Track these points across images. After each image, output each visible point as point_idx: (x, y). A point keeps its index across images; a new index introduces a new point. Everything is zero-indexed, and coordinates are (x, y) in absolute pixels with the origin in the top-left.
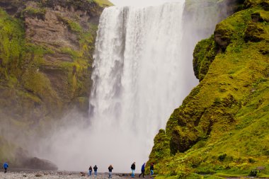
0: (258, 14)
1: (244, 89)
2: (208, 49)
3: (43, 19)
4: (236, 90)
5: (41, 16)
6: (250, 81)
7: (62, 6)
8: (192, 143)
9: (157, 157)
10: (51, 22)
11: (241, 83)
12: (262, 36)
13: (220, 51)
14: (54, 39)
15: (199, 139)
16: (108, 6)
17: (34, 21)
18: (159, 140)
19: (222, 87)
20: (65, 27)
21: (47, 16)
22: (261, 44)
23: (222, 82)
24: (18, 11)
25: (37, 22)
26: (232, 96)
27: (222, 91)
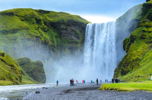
0: (144, 30)
1: (141, 55)
2: (128, 42)
3: (67, 30)
4: (139, 55)
5: (66, 29)
6: (143, 52)
7: (73, 25)
8: (128, 72)
9: (116, 76)
10: (70, 31)
11: (140, 53)
12: (146, 37)
13: (132, 42)
14: (71, 37)
15: (129, 71)
16: (88, 23)
17: (64, 31)
18: (116, 71)
19: (134, 55)
20: (75, 32)
21: (68, 29)
22: (145, 40)
23: (134, 53)
24: (57, 28)
25: (65, 31)
26: (138, 58)
27: (135, 56)
